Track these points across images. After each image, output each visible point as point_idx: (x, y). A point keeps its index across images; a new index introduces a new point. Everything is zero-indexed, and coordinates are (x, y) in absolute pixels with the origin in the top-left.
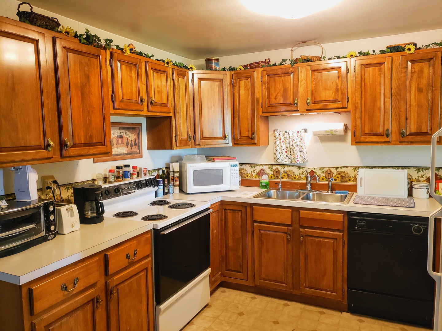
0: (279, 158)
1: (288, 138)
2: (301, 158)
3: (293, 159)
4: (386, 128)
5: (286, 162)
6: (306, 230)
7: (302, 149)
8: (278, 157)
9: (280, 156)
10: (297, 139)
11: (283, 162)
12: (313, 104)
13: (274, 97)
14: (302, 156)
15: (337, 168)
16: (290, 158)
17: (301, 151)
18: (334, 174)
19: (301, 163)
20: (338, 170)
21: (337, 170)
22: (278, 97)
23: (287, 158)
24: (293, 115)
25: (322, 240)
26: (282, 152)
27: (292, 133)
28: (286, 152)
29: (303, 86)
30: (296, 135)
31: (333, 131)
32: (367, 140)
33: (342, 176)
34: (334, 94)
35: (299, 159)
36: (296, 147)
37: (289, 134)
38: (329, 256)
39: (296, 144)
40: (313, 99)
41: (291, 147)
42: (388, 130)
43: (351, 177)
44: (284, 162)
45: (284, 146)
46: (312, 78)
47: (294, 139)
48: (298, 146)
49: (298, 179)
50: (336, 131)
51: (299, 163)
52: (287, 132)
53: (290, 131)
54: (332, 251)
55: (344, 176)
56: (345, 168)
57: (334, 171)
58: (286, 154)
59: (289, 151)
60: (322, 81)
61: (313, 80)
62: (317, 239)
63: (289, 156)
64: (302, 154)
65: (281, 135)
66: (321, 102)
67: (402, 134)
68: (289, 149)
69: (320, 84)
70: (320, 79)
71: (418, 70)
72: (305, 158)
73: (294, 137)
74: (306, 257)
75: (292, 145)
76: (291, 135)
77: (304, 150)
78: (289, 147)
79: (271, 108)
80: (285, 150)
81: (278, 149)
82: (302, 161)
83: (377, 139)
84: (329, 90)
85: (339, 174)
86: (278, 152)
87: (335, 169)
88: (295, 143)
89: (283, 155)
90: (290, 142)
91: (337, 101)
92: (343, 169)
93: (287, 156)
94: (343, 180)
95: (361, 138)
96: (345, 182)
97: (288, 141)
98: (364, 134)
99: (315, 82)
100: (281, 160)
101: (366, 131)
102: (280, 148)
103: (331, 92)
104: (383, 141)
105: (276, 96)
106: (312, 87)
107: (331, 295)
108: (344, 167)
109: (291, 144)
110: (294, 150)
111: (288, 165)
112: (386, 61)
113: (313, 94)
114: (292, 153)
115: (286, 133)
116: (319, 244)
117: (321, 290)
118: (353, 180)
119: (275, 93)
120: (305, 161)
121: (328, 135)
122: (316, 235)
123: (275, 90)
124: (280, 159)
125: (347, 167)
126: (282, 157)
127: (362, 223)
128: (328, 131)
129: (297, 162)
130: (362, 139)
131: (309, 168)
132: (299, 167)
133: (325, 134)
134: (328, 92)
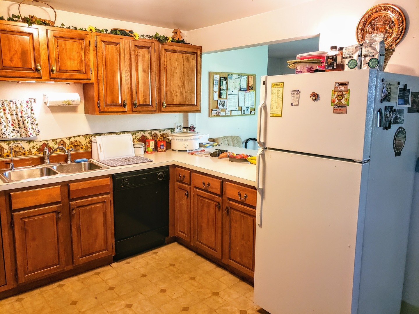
0: (5, 133)
1: (14, 108)
2: (33, 131)
3: (24, 132)
4: (123, 100)
5: (14, 137)
6: (76, 202)
7: (34, 121)
8: (3, 131)
9: (7, 130)
10: (27, 110)
11: (10, 137)
12: (58, 72)
13: (9, 58)
14: (34, 129)
15: (69, 138)
16: (18, 132)
17: (32, 123)
18: (67, 144)
19: (34, 136)
20: (71, 140)
21: (69, 140)
22: (14, 59)
23: (15, 132)
24: (27, 82)
25: (92, 206)
26: (8, 125)
27: (20, 102)
28: (12, 125)
29: (44, 51)
30: (25, 106)
31: (71, 102)
32: (109, 110)
33: (74, 146)
34: (79, 64)
35: (31, 132)
36: (26, 119)
37: (15, 104)
38: (100, 220)
39: (27, 115)
40: (58, 68)
41: (20, 119)
42: (124, 101)
43: (83, 145)
44: (12, 137)
45: (10, 118)
46: (55, 45)
47: (23, 110)
48: (29, 117)
49: (28, 155)
50: (73, 102)
51: (32, 136)
52: (14, 101)
53: (17, 100)
54: (102, 213)
55: (76, 145)
56: (78, 137)
57: (67, 141)
58: (12, 128)
59: (17, 124)
60: (66, 49)
61: (56, 47)
62: (88, 208)
63: (17, 129)
64: (33, 126)
65: (6, 105)
66: (66, 71)
67: (134, 104)
68: (16, 121)
69: (65, 52)
70: (64, 47)
71: (142, 55)
72: (38, 131)
73: (24, 108)
74: (79, 228)
75: (22, 117)
76: (19, 105)
77: (36, 122)
78: (16, 119)
79: (6, 72)
80: (11, 123)
81: (3, 122)
82: (35, 134)
83: (117, 109)
84: (74, 60)
85: (72, 143)
86: (3, 126)
87: (67, 139)
88: (25, 114)
89: (9, 128)
90: (18, 113)
91: (82, 72)
92: (76, 139)
93: (14, 130)
94: (76, 149)
95: (104, 108)
96: (78, 150)
97: (14, 112)
98: (107, 105)
99: (59, 49)
100: (7, 135)
101: (109, 102)
102: (4, 121)
103: (76, 62)
104: (122, 111)
105: (11, 58)
106: (56, 54)
107: (103, 254)
108: (76, 136)
109: (20, 115)
110: (26, 122)
111: (15, 140)
112: (121, 42)
113: (58, 62)
114: (22, 125)
115: (12, 103)
116: (90, 211)
117: (94, 254)
118: (85, 147)
119: (10, 54)
120: (38, 134)
121: (64, 106)
122: (87, 204)
123: (9, 50)
124: (7, 133)
125: (79, 136)
126: (8, 131)
127: (126, 181)
128: (66, 102)
129: (30, 136)
130: (106, 109)
131: (40, 141)
132: (29, 142)
133: (62, 104)
134: (73, 63)
